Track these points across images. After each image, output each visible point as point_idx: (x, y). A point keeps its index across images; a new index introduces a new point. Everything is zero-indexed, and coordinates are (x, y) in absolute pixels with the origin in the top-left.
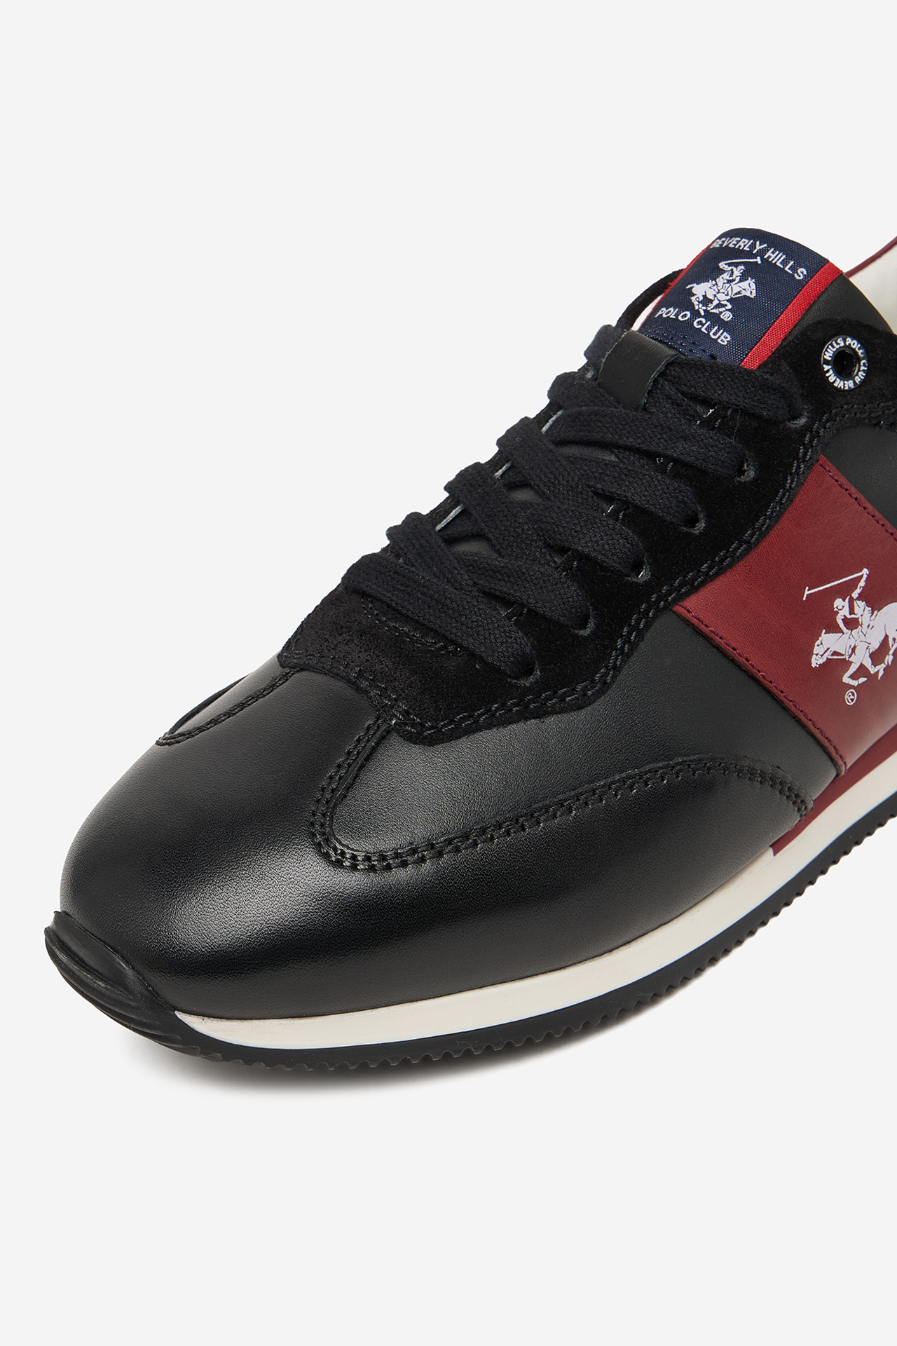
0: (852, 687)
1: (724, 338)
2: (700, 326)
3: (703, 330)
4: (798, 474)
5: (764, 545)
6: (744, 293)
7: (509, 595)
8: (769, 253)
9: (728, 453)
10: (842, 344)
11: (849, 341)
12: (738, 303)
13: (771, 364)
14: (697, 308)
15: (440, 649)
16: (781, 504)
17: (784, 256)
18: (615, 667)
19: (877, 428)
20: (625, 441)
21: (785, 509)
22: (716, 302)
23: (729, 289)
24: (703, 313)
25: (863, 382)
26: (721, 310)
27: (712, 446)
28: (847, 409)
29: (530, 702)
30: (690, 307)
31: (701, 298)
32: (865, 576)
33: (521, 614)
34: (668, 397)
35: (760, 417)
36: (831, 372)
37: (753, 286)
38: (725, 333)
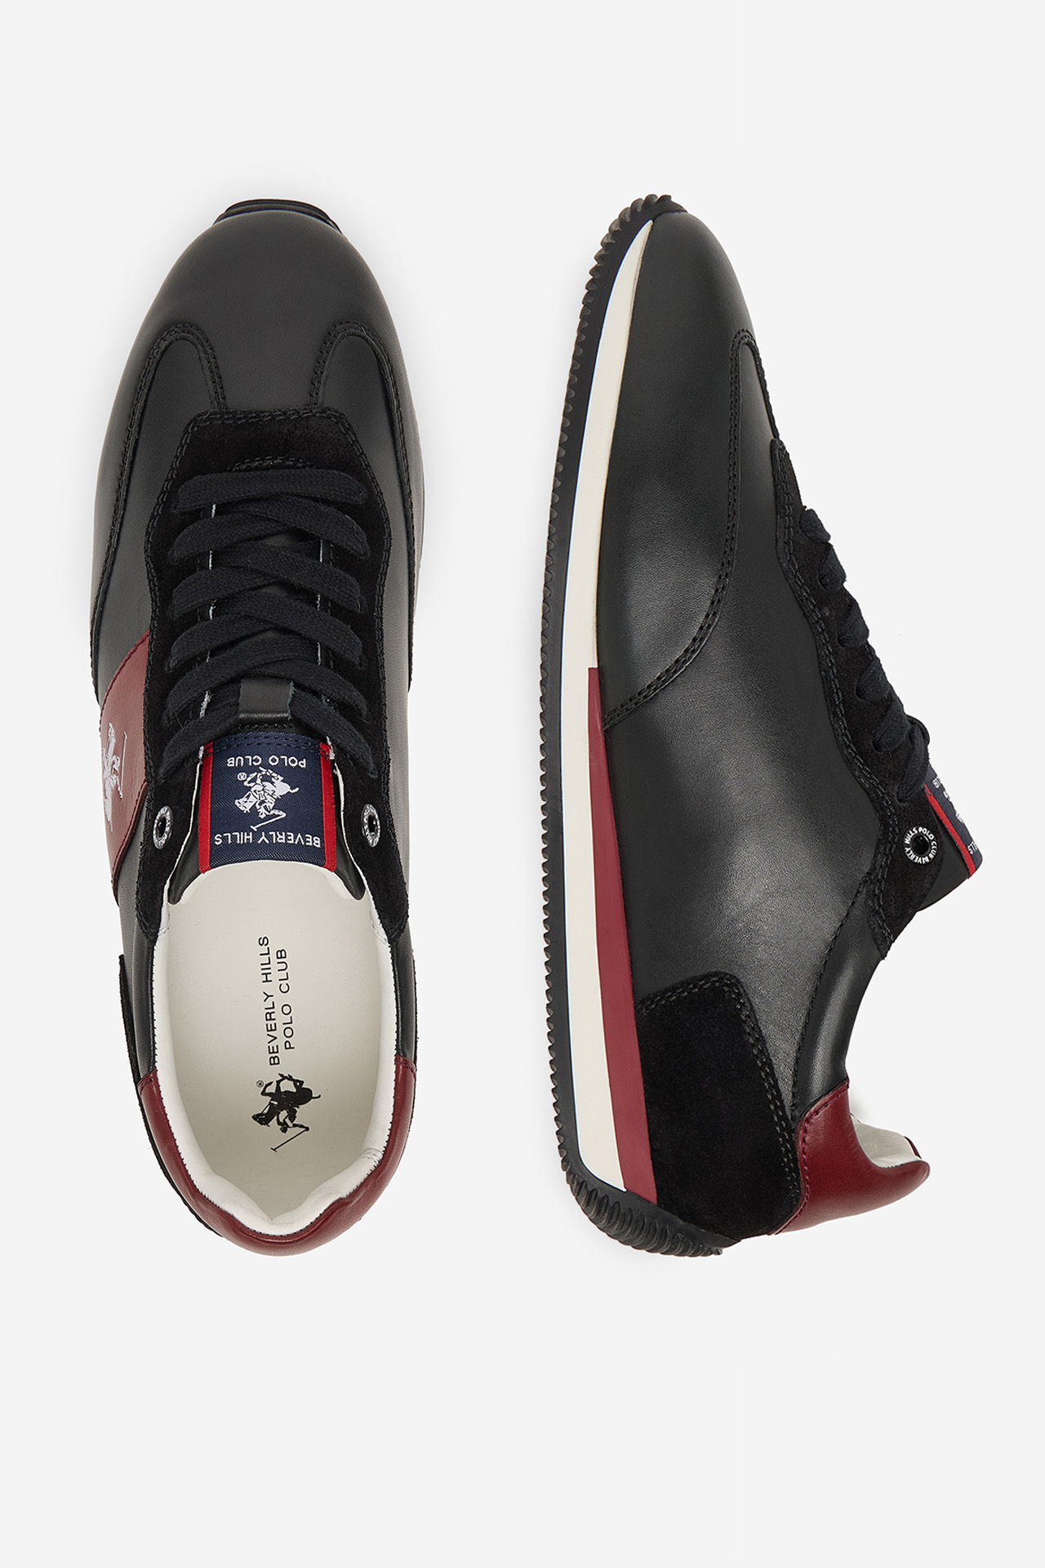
1: (231, 762)
2: (254, 758)
3: (250, 757)
6: (244, 799)
12: (242, 790)
14: (271, 771)
22: (259, 781)
23: (258, 796)
24: (262, 769)
26: (250, 779)
31: (274, 780)
37: (242, 808)
38: (233, 765)
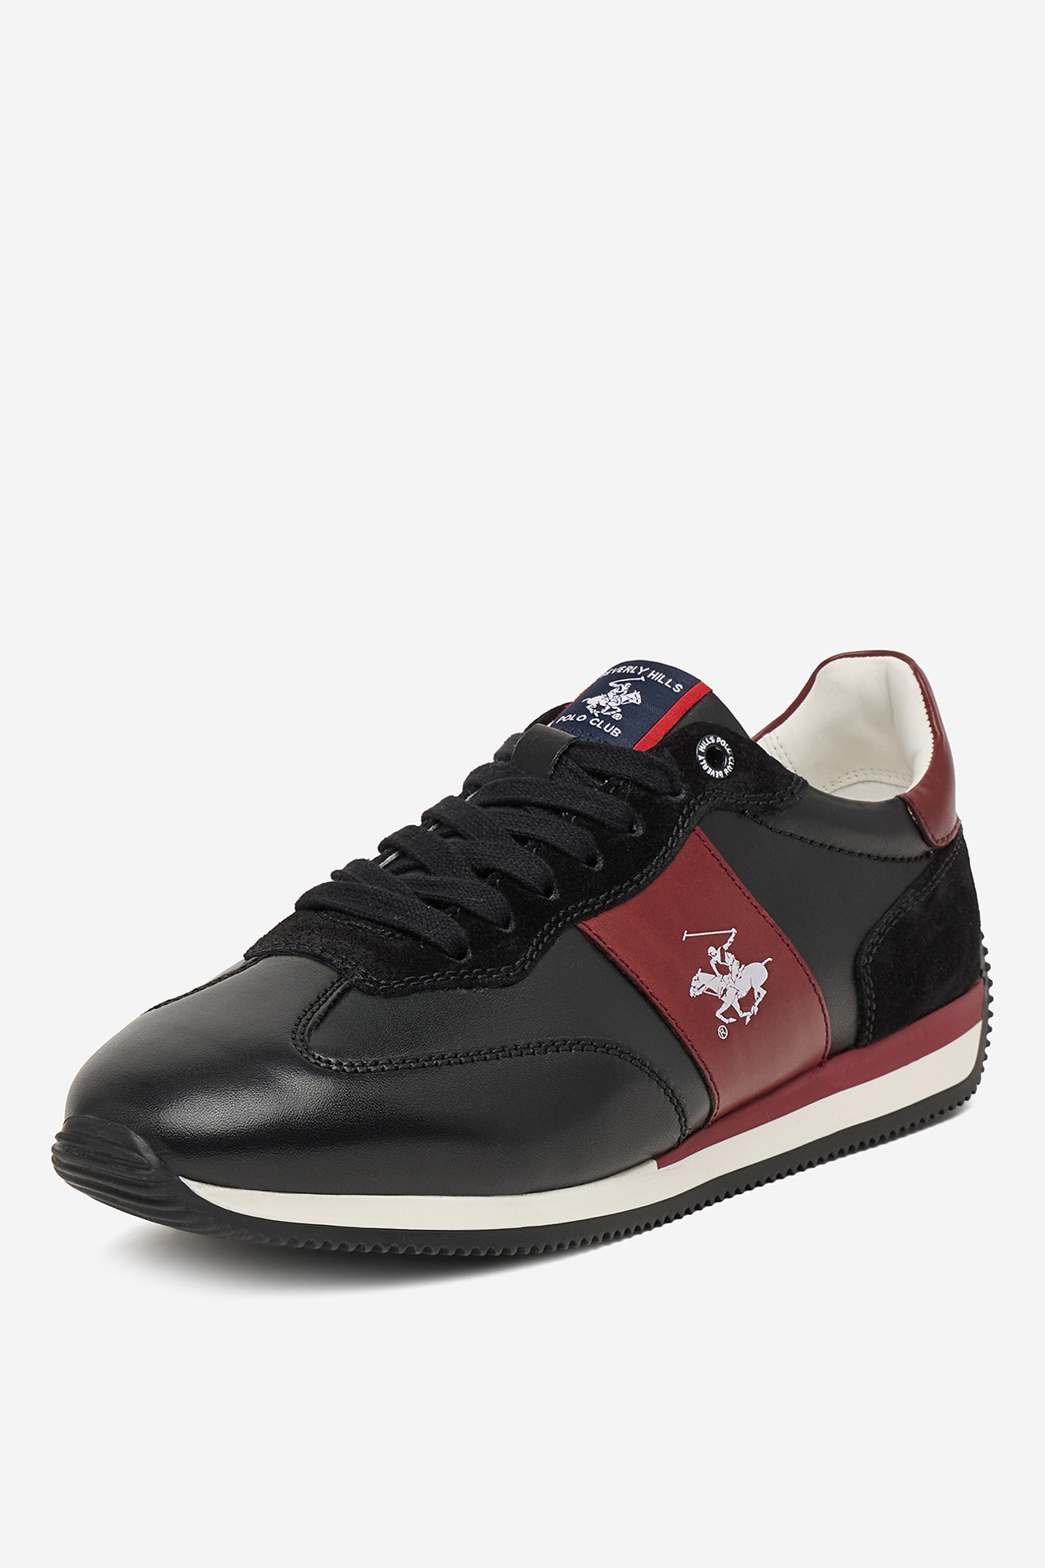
0: (724, 1023)
1: (616, 732)
2: (595, 724)
3: (598, 726)
4: (678, 837)
5: (649, 890)
6: (631, 701)
7: (445, 898)
8: (652, 674)
9: (622, 811)
10: (713, 741)
11: (719, 739)
12: (626, 708)
13: (657, 749)
14: (592, 712)
15: (389, 936)
16: (665, 858)
17: (664, 676)
18: (531, 959)
19: (743, 816)
20: (535, 799)
21: (668, 864)
22: (608, 708)
23: (619, 699)
24: (597, 715)
25: (730, 774)
26: (613, 712)
27: (608, 805)
28: (717, 793)
29: (464, 974)
30: (587, 712)
31: (595, 706)
32: (733, 935)
33: (456, 913)
34: (571, 770)
35: (647, 789)
36: (705, 762)
37: (639, 696)
38: (616, 729)
